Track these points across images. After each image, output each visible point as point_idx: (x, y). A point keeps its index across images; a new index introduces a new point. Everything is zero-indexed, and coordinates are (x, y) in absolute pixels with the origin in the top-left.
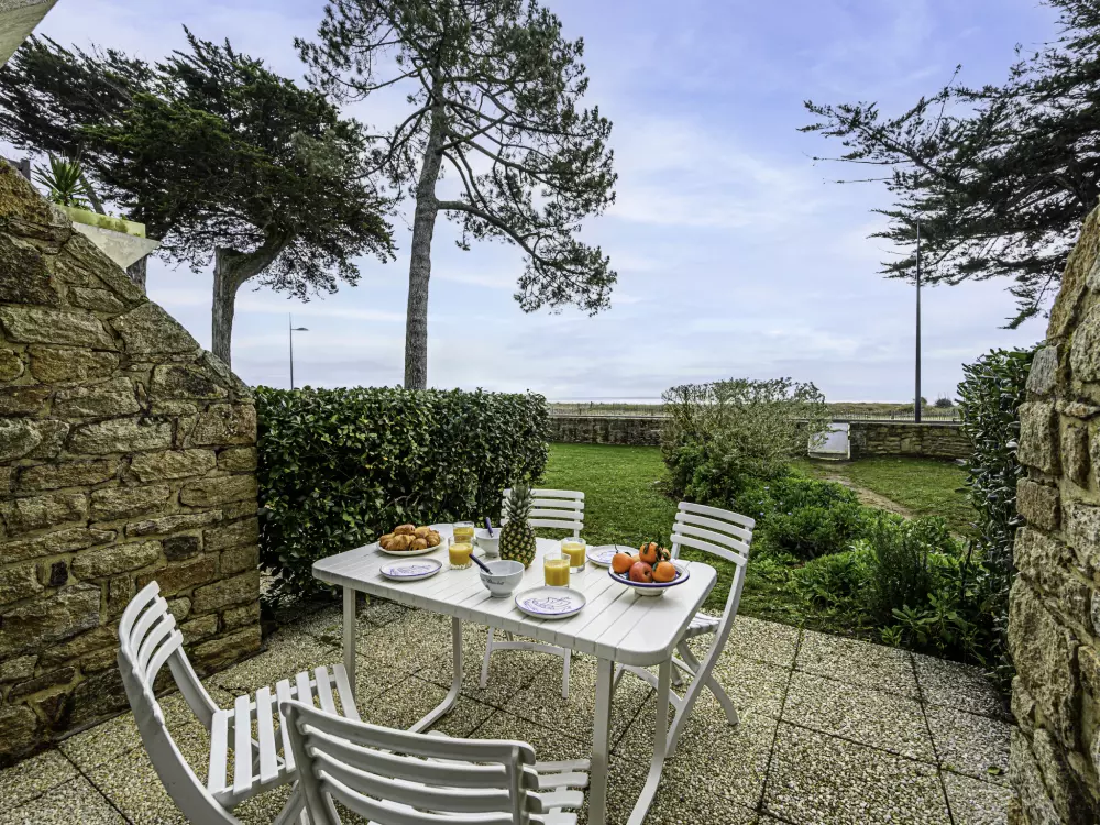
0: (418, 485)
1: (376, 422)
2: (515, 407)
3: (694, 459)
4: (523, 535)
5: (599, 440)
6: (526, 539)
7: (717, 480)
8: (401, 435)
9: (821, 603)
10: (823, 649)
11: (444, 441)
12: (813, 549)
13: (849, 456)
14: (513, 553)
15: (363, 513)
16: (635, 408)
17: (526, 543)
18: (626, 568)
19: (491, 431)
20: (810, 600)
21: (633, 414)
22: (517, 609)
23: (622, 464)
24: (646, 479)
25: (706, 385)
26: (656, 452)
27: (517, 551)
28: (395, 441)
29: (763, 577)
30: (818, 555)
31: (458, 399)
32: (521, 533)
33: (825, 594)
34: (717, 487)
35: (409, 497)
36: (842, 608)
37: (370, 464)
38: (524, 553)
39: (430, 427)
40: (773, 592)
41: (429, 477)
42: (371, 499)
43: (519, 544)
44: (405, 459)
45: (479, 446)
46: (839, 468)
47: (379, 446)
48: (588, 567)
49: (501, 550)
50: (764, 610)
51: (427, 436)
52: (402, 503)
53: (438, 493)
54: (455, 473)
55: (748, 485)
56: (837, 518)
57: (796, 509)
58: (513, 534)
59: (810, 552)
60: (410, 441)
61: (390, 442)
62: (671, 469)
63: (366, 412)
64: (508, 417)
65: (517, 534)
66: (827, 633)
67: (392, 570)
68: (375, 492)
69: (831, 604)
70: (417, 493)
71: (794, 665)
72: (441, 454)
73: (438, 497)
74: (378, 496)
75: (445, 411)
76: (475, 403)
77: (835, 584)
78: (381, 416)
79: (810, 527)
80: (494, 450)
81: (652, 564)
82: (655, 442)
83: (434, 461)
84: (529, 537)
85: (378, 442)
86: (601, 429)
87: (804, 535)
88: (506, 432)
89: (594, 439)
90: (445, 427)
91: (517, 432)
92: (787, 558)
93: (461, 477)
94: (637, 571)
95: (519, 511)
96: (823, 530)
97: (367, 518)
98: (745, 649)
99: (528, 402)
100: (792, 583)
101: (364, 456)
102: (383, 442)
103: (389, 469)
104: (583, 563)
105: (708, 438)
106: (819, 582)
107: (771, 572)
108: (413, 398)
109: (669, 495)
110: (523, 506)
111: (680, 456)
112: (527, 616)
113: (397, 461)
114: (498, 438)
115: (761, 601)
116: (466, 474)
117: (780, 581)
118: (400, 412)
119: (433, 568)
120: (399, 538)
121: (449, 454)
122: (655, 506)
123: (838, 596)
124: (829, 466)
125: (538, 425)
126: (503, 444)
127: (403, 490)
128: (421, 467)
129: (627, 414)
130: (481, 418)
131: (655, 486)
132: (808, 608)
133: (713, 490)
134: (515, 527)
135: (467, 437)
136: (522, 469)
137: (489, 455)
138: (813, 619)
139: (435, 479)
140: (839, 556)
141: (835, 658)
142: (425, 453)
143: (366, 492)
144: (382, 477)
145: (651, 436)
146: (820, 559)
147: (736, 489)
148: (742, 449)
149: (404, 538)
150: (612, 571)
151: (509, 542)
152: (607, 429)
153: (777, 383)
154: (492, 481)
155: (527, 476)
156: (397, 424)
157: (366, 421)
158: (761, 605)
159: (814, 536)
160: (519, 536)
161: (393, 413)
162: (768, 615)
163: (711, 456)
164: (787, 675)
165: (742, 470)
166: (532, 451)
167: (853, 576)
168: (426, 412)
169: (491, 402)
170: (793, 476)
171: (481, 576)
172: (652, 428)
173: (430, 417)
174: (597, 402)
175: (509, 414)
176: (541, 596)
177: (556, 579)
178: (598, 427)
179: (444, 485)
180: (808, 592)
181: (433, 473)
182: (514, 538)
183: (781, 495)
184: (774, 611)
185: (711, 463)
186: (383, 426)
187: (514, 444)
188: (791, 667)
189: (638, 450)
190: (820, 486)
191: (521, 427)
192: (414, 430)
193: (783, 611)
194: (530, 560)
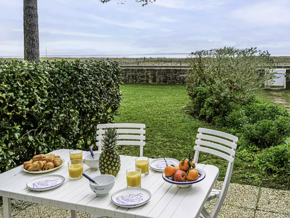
0: (42, 122)
1: (12, 86)
2: (101, 71)
3: (205, 94)
4: (113, 158)
5: (150, 81)
6: (115, 160)
7: (217, 106)
8: (29, 92)
9: (270, 171)
10: (271, 197)
11: (57, 94)
12: (266, 142)
13: (285, 87)
14: (108, 168)
15: (7, 142)
16: (171, 61)
17: (115, 163)
18: (172, 174)
19: (86, 86)
20: (265, 171)
21: (170, 64)
22: (113, 203)
23: (164, 96)
24: (178, 105)
25: (211, 51)
26: (183, 87)
27: (110, 167)
28: (25, 96)
29: (242, 159)
30: (269, 145)
31: (64, 67)
32: (112, 157)
33: (272, 167)
34: (217, 110)
35: (36, 130)
36: (280, 174)
37: (10, 112)
38: (114, 168)
39: (47, 86)
40: (246, 168)
41: (49, 117)
42: (11, 133)
43: (111, 163)
44: (33, 107)
45: (79, 95)
46: (280, 94)
47: (15, 100)
48: (151, 173)
49: (100, 167)
50: (242, 178)
51: (46, 92)
52: (32, 134)
53: (55, 126)
54: (65, 113)
55: (234, 108)
56: (279, 125)
57: (259, 121)
58: (107, 158)
59: (265, 144)
60: (35, 96)
61: (22, 97)
62: (193, 99)
63: (5, 79)
64: (96, 76)
65: (109, 158)
66: (273, 188)
67: (34, 184)
68: (14, 129)
69: (275, 172)
70: (42, 127)
71: (257, 208)
72: (56, 102)
73: (55, 128)
74: (16, 131)
75: (57, 76)
76: (76, 69)
77: (277, 161)
78: (15, 81)
79: (265, 131)
80: (89, 96)
81: (186, 171)
82: (182, 82)
83: (51, 107)
84: (116, 159)
85: (14, 98)
86: (151, 75)
87: (262, 136)
88: (96, 86)
89: (147, 81)
90: (57, 85)
91: (102, 85)
92: (254, 148)
93: (69, 115)
94: (178, 175)
95: (110, 145)
96: (272, 132)
97: (9, 145)
98: (232, 201)
99: (108, 66)
100: (256, 162)
101: (6, 107)
102: (18, 98)
103: (22, 114)
104: (148, 171)
105: (213, 82)
106: (269, 161)
107: (245, 157)
108: (36, 69)
109: (191, 114)
110: (112, 142)
111: (197, 92)
112: (119, 207)
113: (28, 109)
114: (91, 90)
115: (240, 173)
116: (72, 113)
117: (250, 161)
118: (27, 78)
119: (60, 181)
120: (36, 163)
121: (60, 102)
122: (183, 122)
123: (278, 168)
124: (275, 93)
125: (115, 80)
126: (94, 93)
127: (32, 126)
128: (43, 111)
129: (166, 65)
130: (80, 79)
131: (183, 109)
132: (263, 175)
133: (215, 111)
134: (108, 154)
135: (72, 90)
136: (106, 106)
137: (85, 100)
138: (266, 181)
139: (52, 117)
140: (279, 147)
141: (276, 201)
142: (45, 102)
143: (8, 129)
144: (18, 119)
145: (180, 78)
146: (270, 149)
147: (228, 110)
148: (231, 88)
149: (39, 163)
150: (164, 176)
151: (105, 163)
152: (154, 75)
153: (249, 50)
154: (88, 115)
155: (109, 110)
156: (26, 86)
157: (6, 86)
158: (241, 176)
159: (267, 136)
160: (111, 159)
161: (23, 79)
162: (244, 181)
163: (214, 92)
164: (253, 213)
165: (231, 99)
166: (112, 96)
167: (286, 157)
168: (44, 77)
169: (86, 68)
170: (257, 102)
171: (90, 185)
172: (181, 74)
173: (47, 80)
174: (148, 57)
175: (98, 75)
176: (125, 194)
177: (134, 183)
178: (149, 74)
179: (59, 120)
180: (264, 166)
181: (51, 114)
182: (108, 160)
183: (251, 113)
184: (247, 178)
185: (214, 97)
186: (17, 88)
187: (101, 93)
188: (255, 209)
189: (173, 87)
190: (271, 107)
191: (105, 82)
192: (38, 89)
193: (252, 178)
194: (117, 172)
